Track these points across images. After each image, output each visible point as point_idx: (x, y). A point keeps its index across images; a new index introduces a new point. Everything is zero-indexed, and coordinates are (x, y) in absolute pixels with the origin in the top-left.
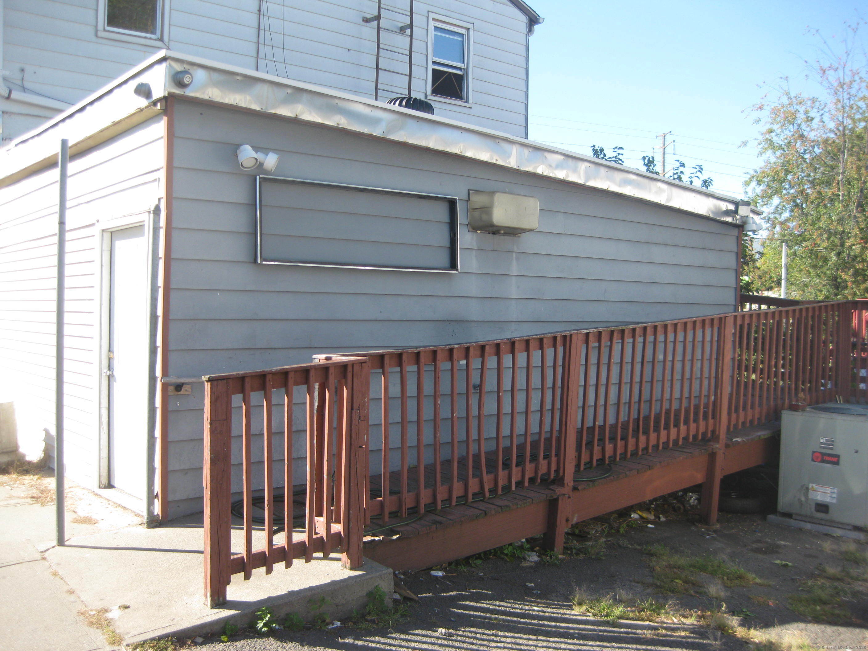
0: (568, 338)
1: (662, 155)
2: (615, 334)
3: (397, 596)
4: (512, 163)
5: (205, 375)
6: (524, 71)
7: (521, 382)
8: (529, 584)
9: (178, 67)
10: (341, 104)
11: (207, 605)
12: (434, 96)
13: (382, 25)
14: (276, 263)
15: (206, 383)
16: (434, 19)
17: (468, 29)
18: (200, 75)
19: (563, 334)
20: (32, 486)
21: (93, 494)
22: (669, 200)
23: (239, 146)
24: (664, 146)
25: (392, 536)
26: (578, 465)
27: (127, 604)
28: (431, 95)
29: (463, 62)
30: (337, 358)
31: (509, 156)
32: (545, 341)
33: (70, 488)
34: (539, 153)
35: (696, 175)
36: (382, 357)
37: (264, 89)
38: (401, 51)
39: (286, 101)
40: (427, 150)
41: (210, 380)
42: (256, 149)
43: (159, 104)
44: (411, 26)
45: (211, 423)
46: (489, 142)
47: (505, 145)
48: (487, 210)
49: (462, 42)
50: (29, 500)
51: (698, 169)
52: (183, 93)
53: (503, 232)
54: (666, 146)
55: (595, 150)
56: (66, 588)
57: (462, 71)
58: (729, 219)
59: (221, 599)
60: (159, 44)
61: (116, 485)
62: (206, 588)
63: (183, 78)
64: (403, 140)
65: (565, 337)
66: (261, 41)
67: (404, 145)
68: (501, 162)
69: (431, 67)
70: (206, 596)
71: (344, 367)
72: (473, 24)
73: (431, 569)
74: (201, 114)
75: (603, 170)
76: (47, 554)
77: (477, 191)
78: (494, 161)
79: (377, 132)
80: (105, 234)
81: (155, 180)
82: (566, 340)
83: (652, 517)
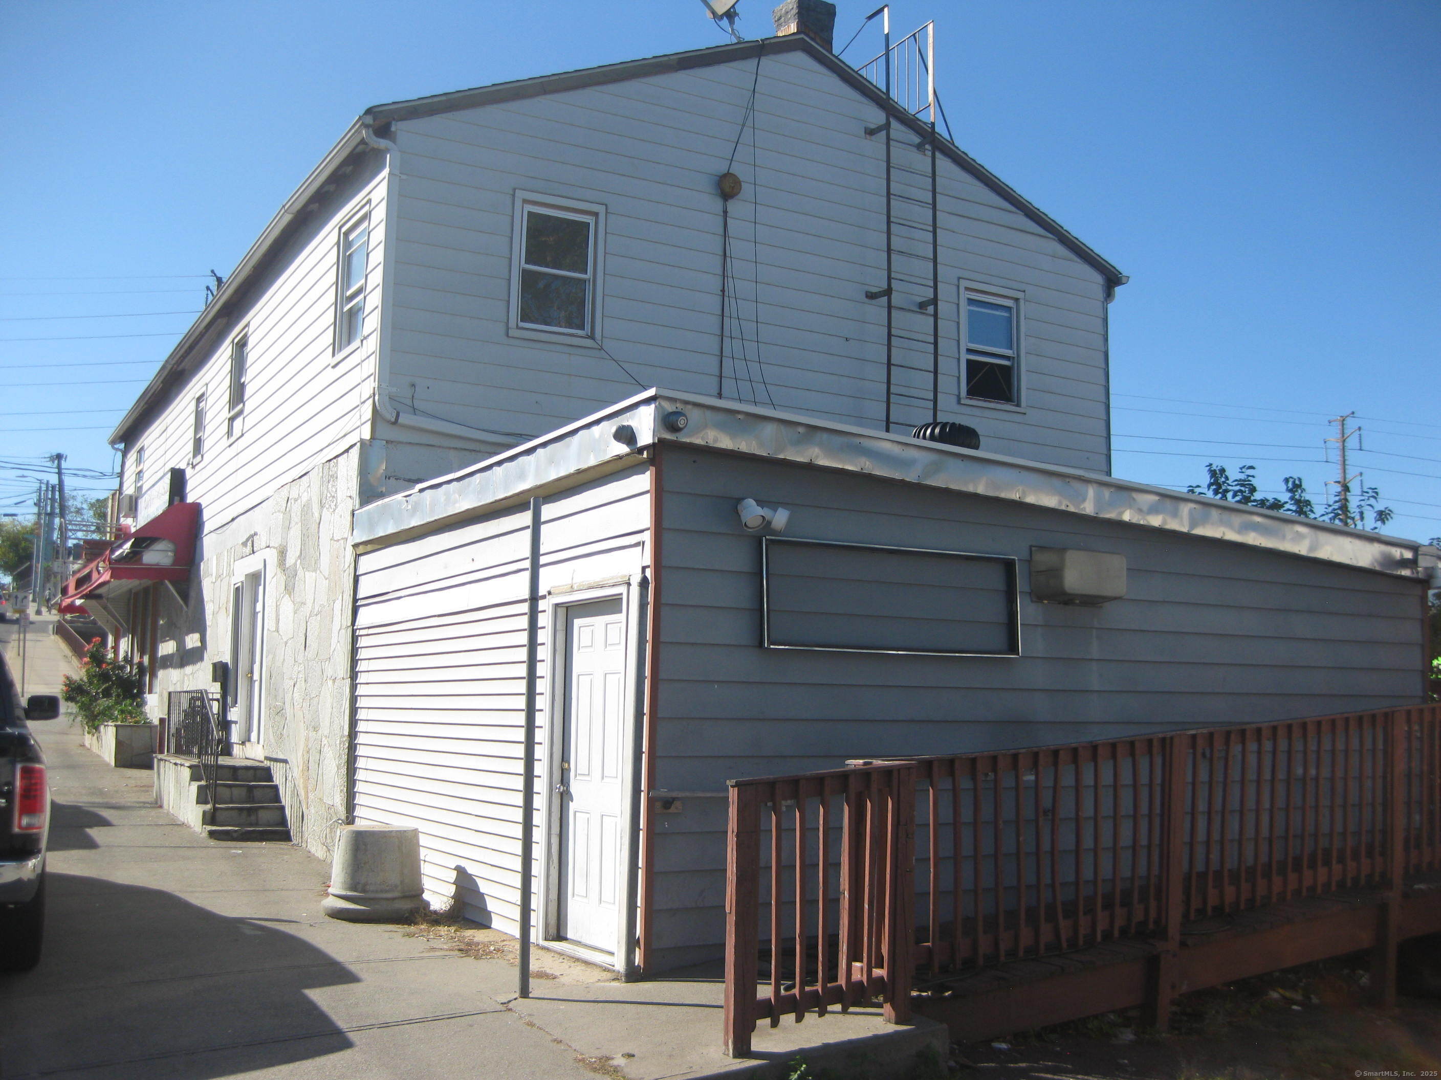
0: (1168, 742)
1: (1339, 453)
2: (1233, 736)
3: (952, 1063)
4: (1088, 508)
5: (730, 779)
6: (1102, 356)
7: (1106, 808)
8: (1121, 1061)
9: (669, 407)
10: (866, 443)
11: (728, 1055)
12: (971, 399)
13: (894, 302)
14: (787, 647)
15: (731, 789)
16: (967, 289)
17: (1017, 300)
18: (694, 415)
19: (1160, 735)
20: (452, 938)
21: (536, 947)
22: (1311, 549)
23: (739, 500)
24: (1343, 436)
25: (943, 993)
26: (1186, 916)
27: (632, 1052)
28: (967, 398)
29: (1011, 348)
30: (878, 762)
31: (1084, 500)
32: (1137, 744)
33: (504, 941)
34: (1125, 494)
35: (1369, 502)
36: (929, 764)
37: (769, 430)
38: (920, 337)
39: (799, 442)
40: (975, 497)
41: (737, 785)
42: (760, 503)
43: (645, 453)
44: (935, 301)
45: (738, 836)
46: (1056, 482)
47: (1077, 485)
48: (1056, 572)
49: (1009, 320)
50: (457, 952)
51: (1371, 494)
52: (675, 439)
53: (1078, 602)
54: (1346, 436)
55: (1211, 471)
56: (550, 1038)
57: (1009, 360)
58: (1406, 572)
59: (745, 1047)
60: (589, 343)
61: (569, 936)
62: (727, 1033)
63: (677, 421)
64: (943, 485)
65: (1163, 740)
66: (727, 332)
67: (947, 491)
68: (1072, 509)
69: (964, 357)
70: (726, 1044)
71: (888, 772)
72: (1024, 291)
73: (992, 1041)
74: (694, 462)
75: (1215, 513)
76: (511, 1005)
77: (1042, 548)
78: (1063, 508)
79: (911, 477)
80: (559, 610)
81: (637, 545)
82: (1166, 743)
83: (1299, 997)
